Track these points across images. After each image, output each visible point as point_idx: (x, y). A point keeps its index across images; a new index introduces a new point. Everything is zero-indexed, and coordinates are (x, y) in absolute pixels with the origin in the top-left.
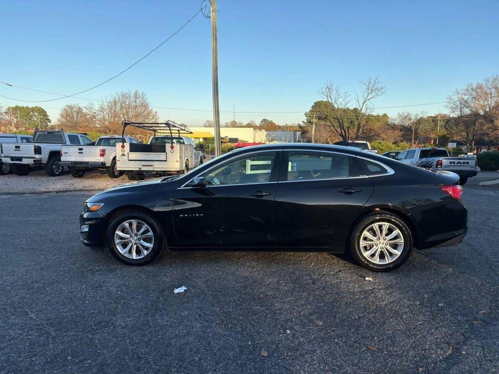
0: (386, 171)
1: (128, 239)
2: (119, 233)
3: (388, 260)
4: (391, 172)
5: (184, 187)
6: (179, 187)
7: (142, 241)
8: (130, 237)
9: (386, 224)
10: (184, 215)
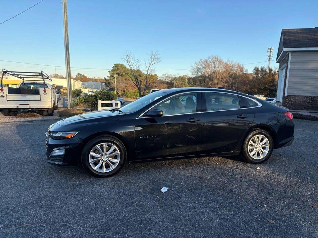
0: (258, 105)
1: (99, 158)
2: (92, 153)
3: (261, 157)
4: (260, 105)
6: (138, 117)
7: (110, 158)
8: (101, 156)
9: (261, 135)
10: (143, 137)
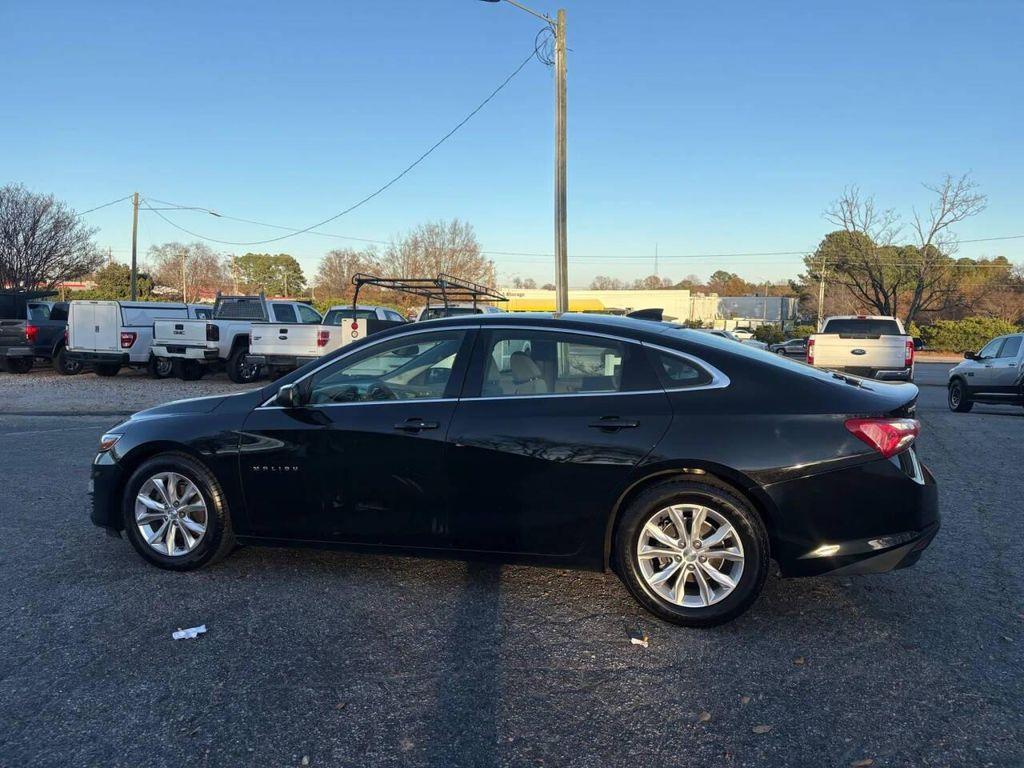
1: (161, 512)
2: (144, 499)
3: (708, 599)
4: (721, 381)
5: (269, 405)
6: (260, 406)
7: (186, 519)
8: (166, 508)
9: (700, 507)
10: (261, 468)
